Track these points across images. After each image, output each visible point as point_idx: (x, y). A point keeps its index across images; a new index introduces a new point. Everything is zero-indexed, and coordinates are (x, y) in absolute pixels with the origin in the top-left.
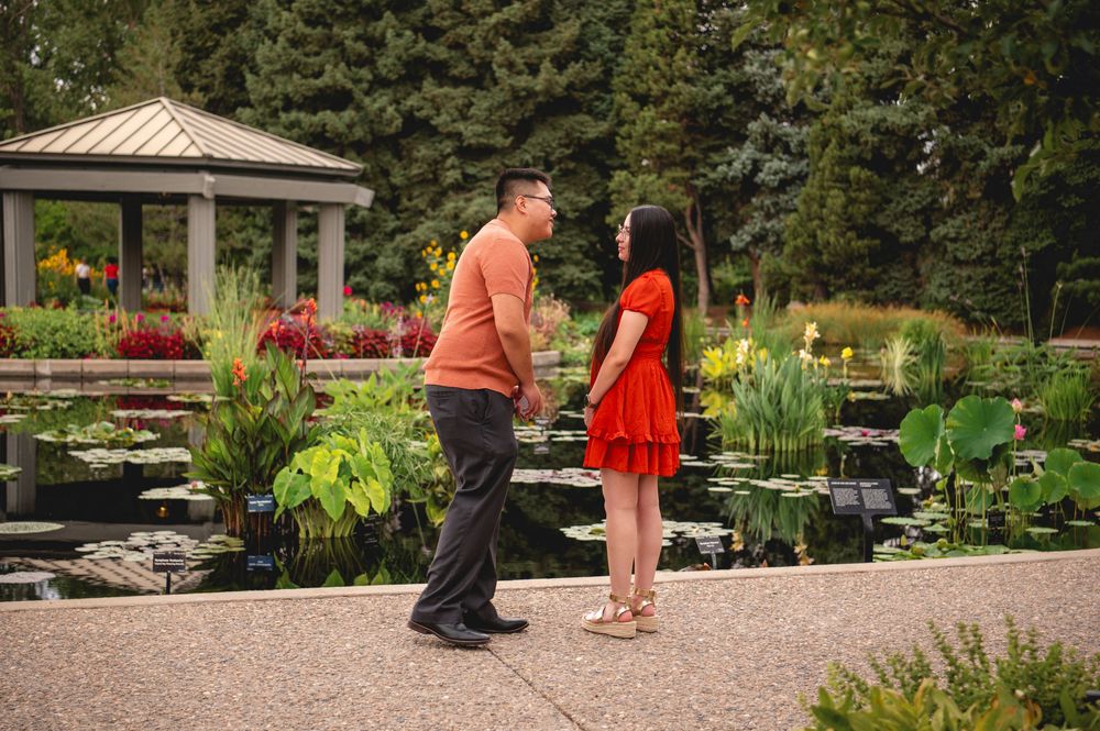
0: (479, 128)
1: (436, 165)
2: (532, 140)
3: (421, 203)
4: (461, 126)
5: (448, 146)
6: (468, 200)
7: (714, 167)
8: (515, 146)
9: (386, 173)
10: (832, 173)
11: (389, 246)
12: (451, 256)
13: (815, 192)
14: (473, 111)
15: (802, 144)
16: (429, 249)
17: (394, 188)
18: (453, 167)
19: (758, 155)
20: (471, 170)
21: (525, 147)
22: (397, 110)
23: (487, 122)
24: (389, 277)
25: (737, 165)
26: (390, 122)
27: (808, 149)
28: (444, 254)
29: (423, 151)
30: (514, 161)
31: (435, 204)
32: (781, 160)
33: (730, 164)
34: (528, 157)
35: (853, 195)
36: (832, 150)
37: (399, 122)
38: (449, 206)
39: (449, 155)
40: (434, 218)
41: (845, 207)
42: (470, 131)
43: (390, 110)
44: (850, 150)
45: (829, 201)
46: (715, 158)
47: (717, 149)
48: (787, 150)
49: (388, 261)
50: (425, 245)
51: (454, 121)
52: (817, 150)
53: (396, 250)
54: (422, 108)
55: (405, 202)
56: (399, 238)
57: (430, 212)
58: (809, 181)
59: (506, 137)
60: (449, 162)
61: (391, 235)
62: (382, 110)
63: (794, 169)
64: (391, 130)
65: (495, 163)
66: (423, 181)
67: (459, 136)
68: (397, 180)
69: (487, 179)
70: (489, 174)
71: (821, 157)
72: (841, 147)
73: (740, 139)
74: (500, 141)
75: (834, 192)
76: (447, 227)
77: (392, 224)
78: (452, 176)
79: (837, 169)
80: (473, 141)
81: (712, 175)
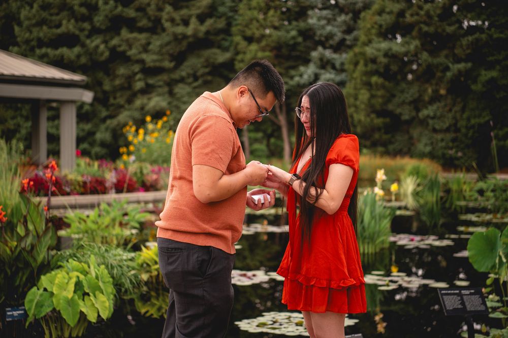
0: (155, 57)
1: (130, 79)
2: (186, 64)
3: (121, 101)
4: (144, 56)
5: (136, 68)
6: (149, 99)
7: (292, 78)
8: (176, 67)
9: (100, 84)
10: (361, 80)
11: (103, 127)
12: (141, 131)
13: (352, 91)
14: (151, 47)
15: (342, 64)
16: (128, 128)
17: (105, 92)
18: (140, 80)
19: (318, 71)
20: (151, 81)
21: (182, 67)
22: (106, 47)
23: (159, 53)
24: (103, 144)
25: (306, 77)
26: (102, 54)
27: (346, 67)
28: (137, 131)
29: (122, 71)
30: (176, 75)
31: (130, 101)
32: (330, 73)
33: (301, 76)
34: (184, 74)
35: (374, 92)
36: (361, 67)
37: (107, 54)
38: (138, 102)
39: (136, 74)
40: (129, 110)
41: (369, 100)
42: (149, 59)
43: (102, 47)
44: (371, 67)
45: (360, 97)
46: (293, 72)
47: (294, 67)
48: (334, 67)
49: (102, 135)
50: (125, 125)
51: (140, 53)
52: (352, 67)
53: (107, 129)
54: (120, 46)
55: (112, 101)
56: (108, 122)
57: (126, 106)
58: (348, 85)
59: (171, 61)
60: (138, 76)
61: (104, 120)
62: (97, 47)
63: (338, 78)
64: (103, 58)
65: (165, 77)
66: (122, 88)
67: (142, 62)
68: (107, 87)
69: (160, 87)
70: (161, 83)
71: (354, 71)
72: (366, 65)
73: (307, 61)
74: (167, 64)
75: (363, 91)
76: (137, 115)
77: (104, 113)
78: (139, 85)
79: (364, 78)
80: (152, 64)
81: (292, 83)
